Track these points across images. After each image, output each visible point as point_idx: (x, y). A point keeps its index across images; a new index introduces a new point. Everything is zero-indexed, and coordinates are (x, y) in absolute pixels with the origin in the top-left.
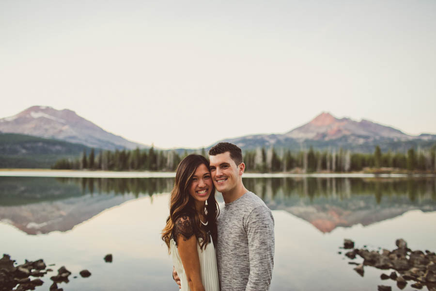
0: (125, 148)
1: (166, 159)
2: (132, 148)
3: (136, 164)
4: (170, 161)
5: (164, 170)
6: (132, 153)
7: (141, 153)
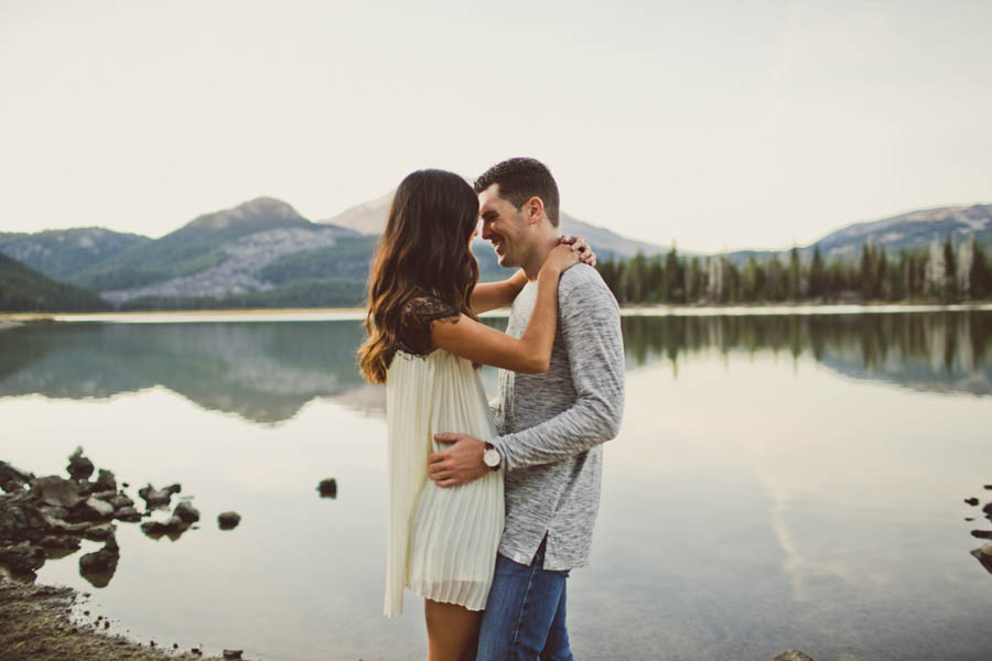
0: (612, 254)
1: (706, 277)
2: (629, 253)
3: (638, 288)
4: (715, 280)
5: (702, 301)
6: (628, 265)
7: (649, 265)
